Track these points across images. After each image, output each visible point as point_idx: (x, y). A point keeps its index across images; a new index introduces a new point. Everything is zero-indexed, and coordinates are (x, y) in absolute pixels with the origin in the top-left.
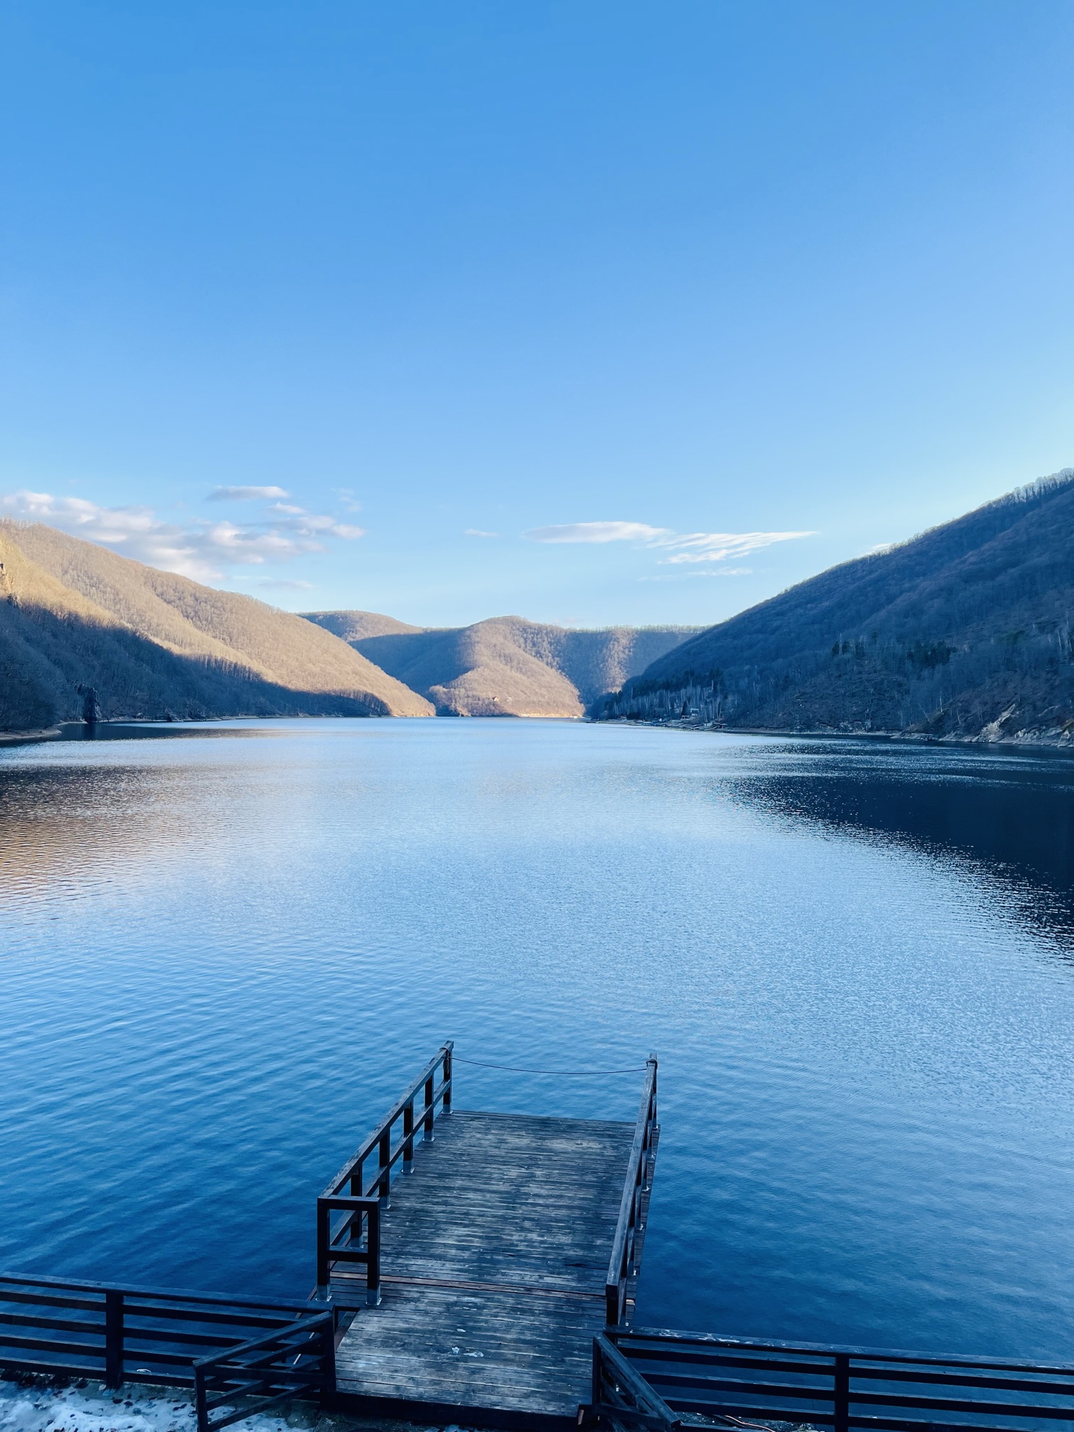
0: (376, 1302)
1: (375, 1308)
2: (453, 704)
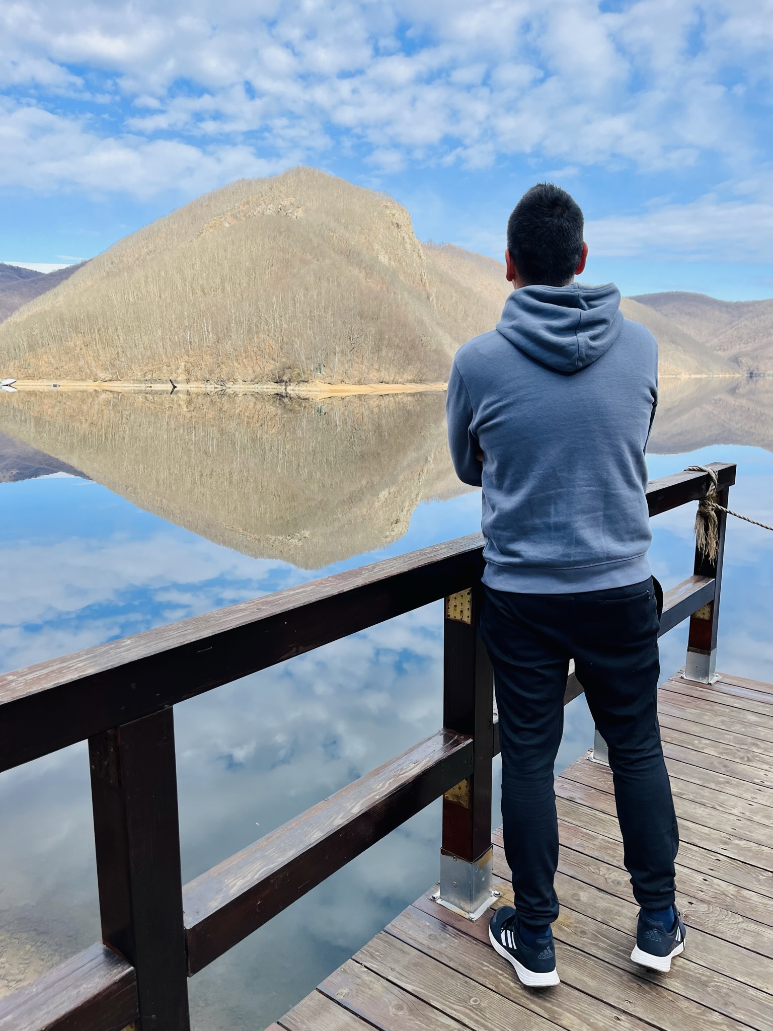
2: (755, 365)
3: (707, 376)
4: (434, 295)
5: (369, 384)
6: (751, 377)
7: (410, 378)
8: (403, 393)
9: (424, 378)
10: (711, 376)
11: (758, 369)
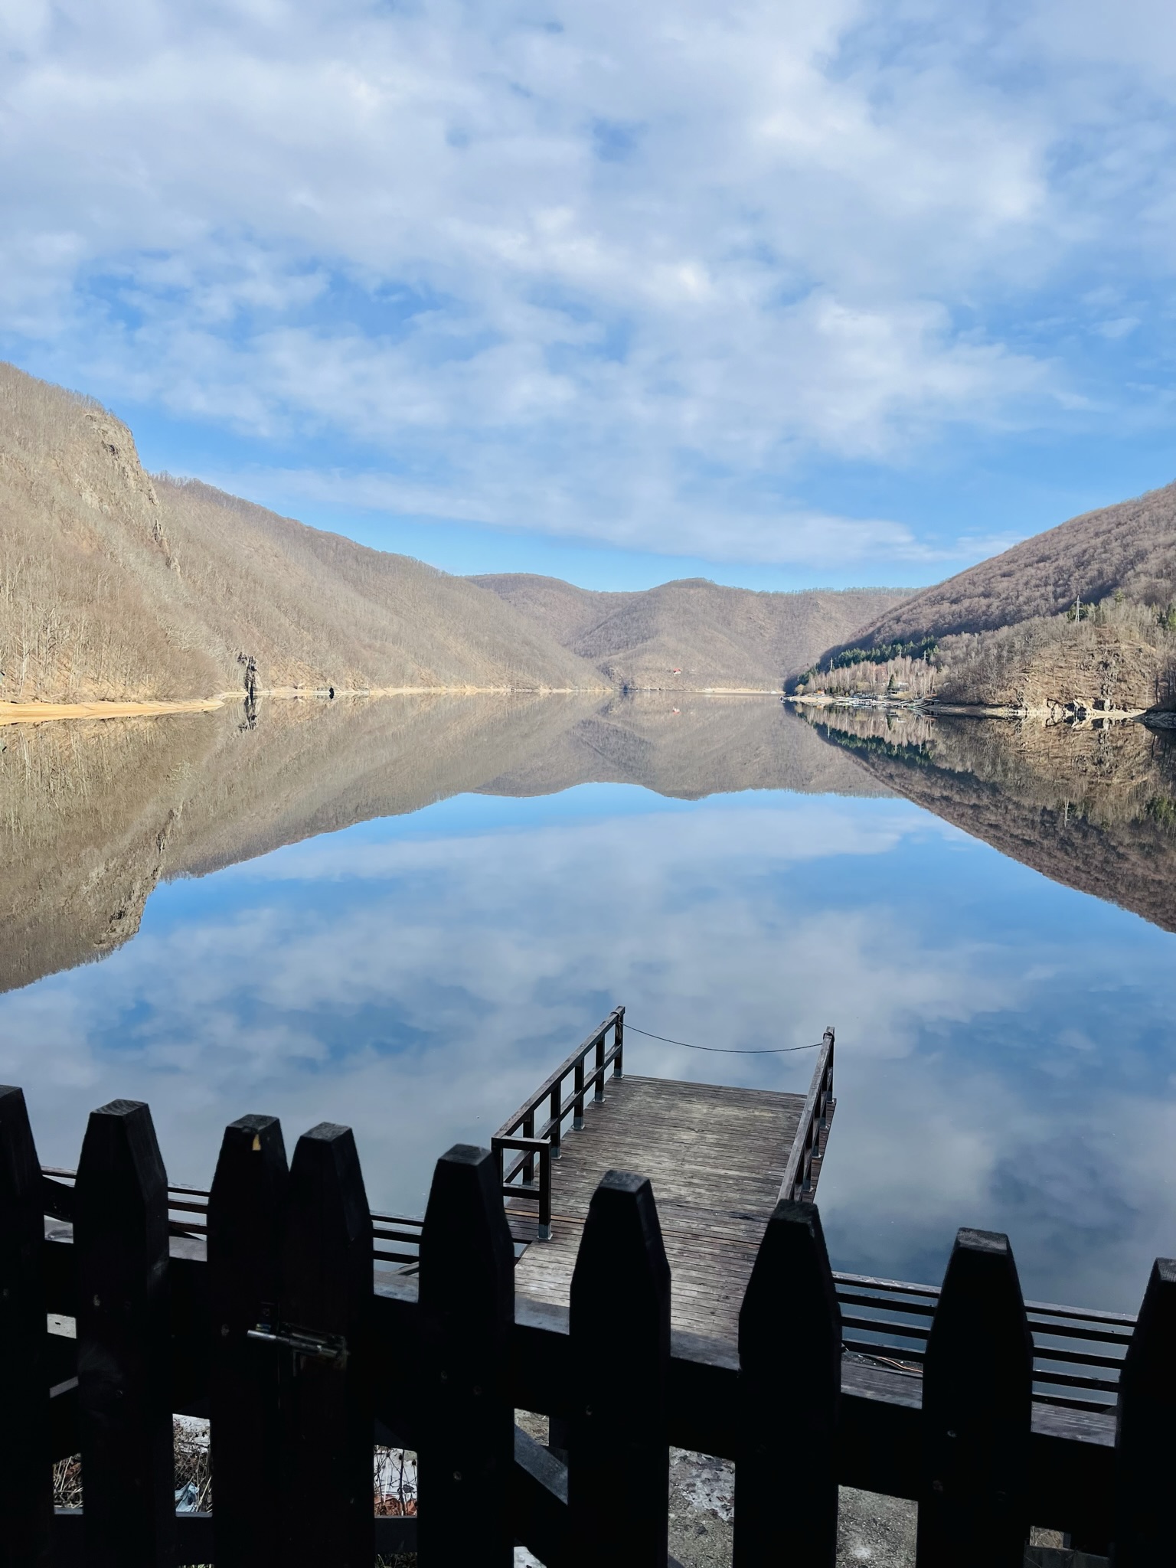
0: (547, 1236)
1: (547, 1241)
2: (630, 677)
3: (571, 691)
4: (176, 560)
5: (82, 703)
6: (625, 693)
7: (149, 693)
8: (139, 716)
9: (172, 693)
10: (577, 691)
11: (633, 683)
